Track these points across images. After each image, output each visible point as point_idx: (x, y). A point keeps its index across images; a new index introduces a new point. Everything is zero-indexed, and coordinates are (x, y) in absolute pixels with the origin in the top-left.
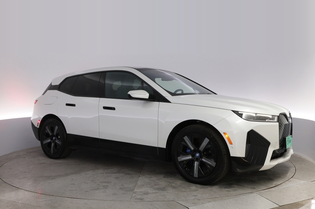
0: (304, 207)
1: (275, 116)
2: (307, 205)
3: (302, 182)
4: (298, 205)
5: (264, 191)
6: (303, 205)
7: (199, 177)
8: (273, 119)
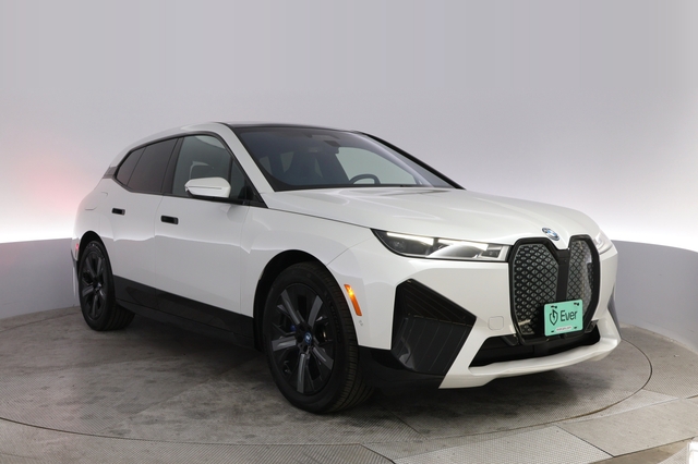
0: (671, 458)
1: (502, 245)
2: (679, 453)
3: (668, 398)
4: (658, 453)
5: (574, 420)
6: (668, 455)
7: (306, 393)
8: (492, 253)
